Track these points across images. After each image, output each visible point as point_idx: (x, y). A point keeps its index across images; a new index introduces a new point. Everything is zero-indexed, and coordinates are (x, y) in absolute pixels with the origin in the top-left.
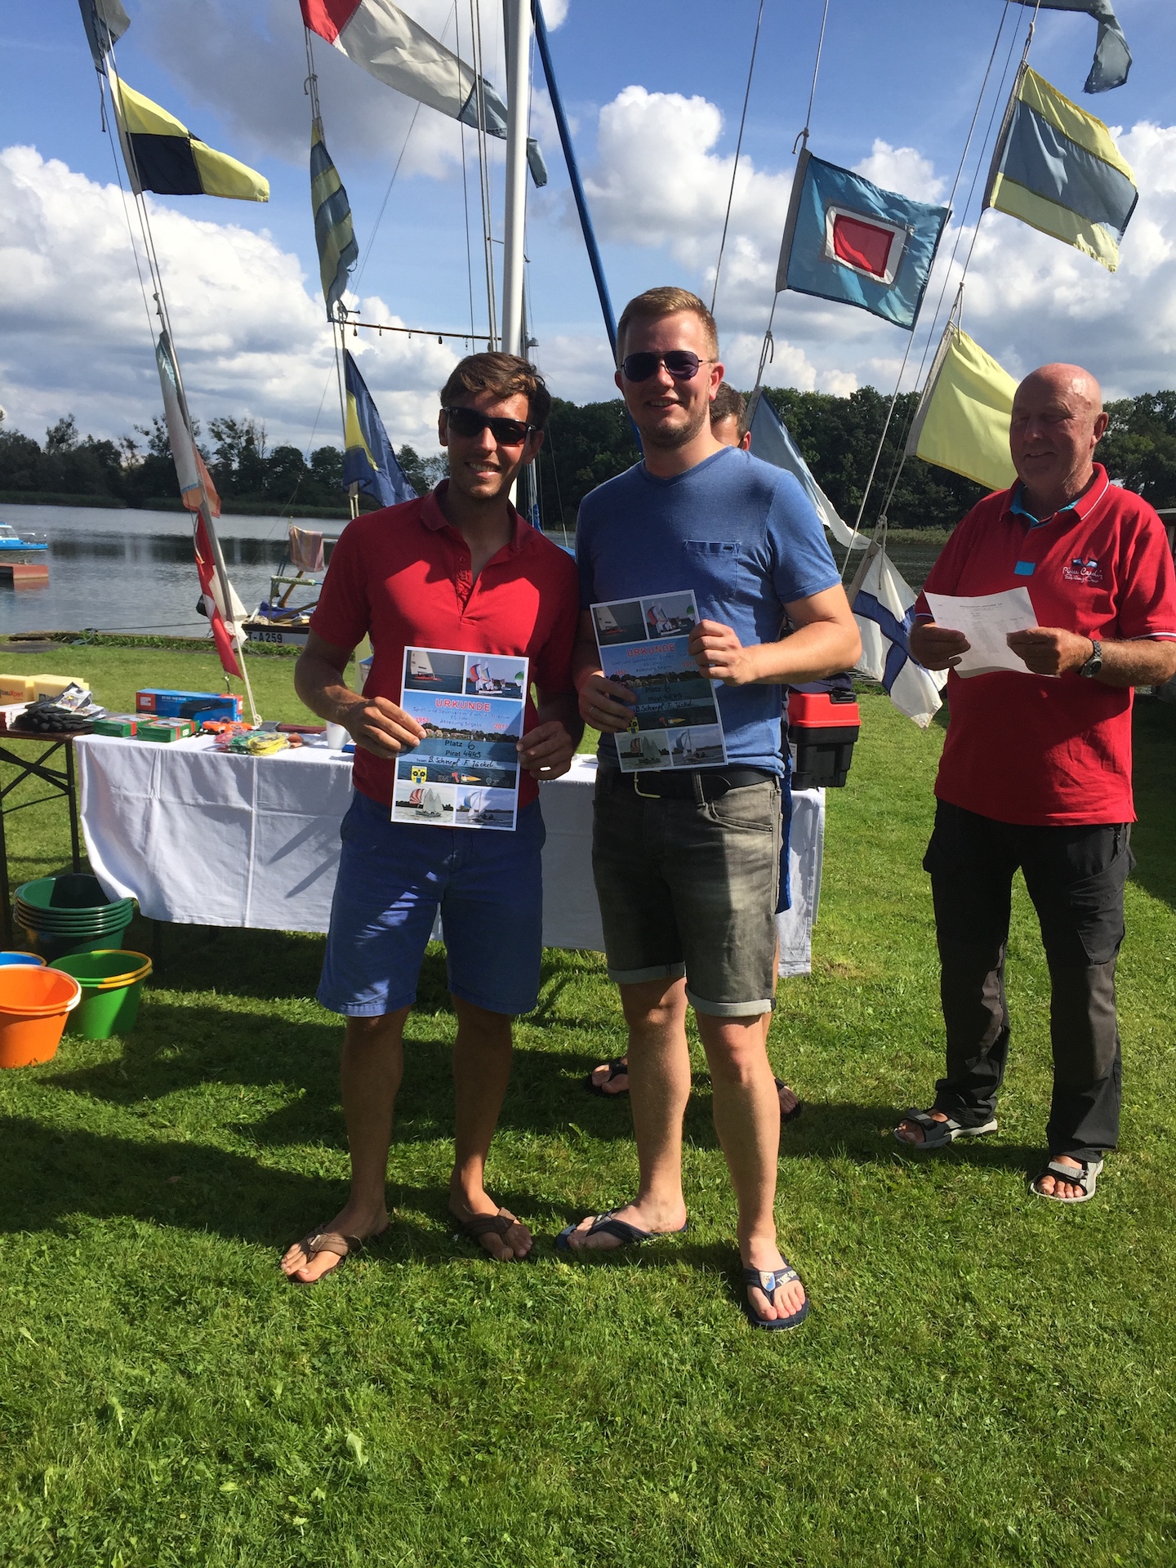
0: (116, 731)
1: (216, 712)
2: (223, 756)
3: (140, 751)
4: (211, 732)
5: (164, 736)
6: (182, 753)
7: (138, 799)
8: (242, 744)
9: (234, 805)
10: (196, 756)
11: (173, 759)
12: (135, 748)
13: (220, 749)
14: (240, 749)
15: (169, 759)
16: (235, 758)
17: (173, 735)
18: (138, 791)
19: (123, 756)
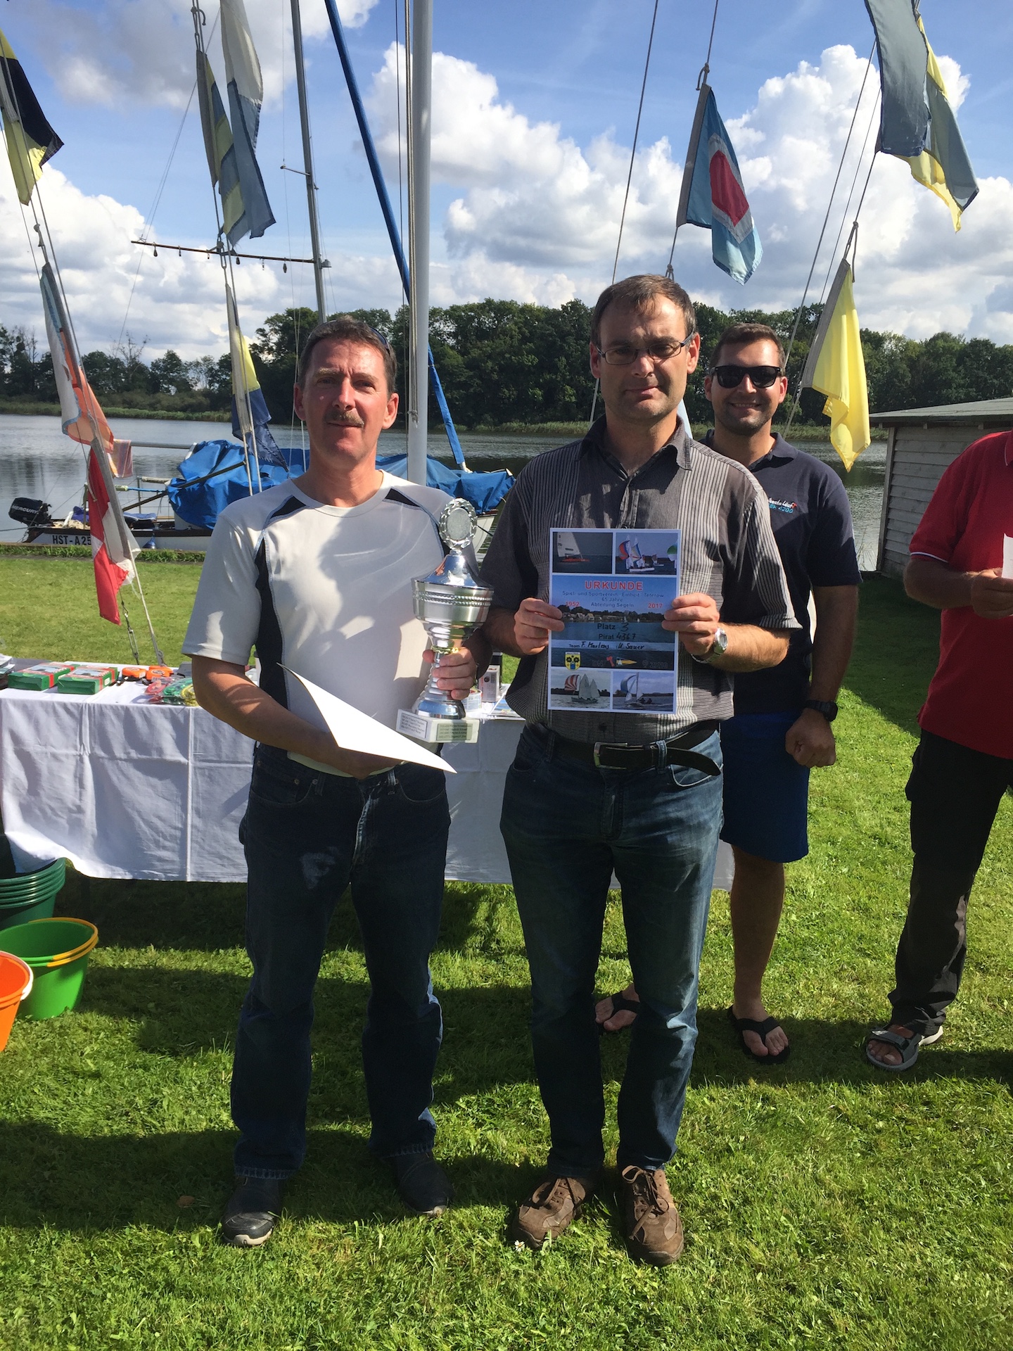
0: (33, 685)
2: (157, 709)
3: (65, 706)
4: (132, 678)
5: (87, 688)
6: (112, 707)
7: (67, 756)
8: (176, 694)
9: (168, 758)
10: (126, 709)
11: (102, 714)
12: (59, 703)
13: (152, 701)
14: (174, 700)
15: (98, 714)
16: (170, 709)
17: (97, 687)
18: (67, 747)
19: (47, 712)
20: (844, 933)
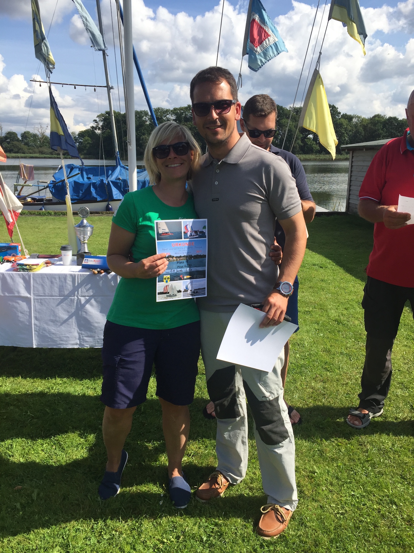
1: (9, 252)
2: (16, 273)
4: (8, 261)
9: (22, 295)
10: (3, 274)
13: (14, 270)
16: (22, 274)
20: (319, 361)
